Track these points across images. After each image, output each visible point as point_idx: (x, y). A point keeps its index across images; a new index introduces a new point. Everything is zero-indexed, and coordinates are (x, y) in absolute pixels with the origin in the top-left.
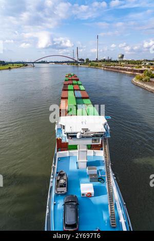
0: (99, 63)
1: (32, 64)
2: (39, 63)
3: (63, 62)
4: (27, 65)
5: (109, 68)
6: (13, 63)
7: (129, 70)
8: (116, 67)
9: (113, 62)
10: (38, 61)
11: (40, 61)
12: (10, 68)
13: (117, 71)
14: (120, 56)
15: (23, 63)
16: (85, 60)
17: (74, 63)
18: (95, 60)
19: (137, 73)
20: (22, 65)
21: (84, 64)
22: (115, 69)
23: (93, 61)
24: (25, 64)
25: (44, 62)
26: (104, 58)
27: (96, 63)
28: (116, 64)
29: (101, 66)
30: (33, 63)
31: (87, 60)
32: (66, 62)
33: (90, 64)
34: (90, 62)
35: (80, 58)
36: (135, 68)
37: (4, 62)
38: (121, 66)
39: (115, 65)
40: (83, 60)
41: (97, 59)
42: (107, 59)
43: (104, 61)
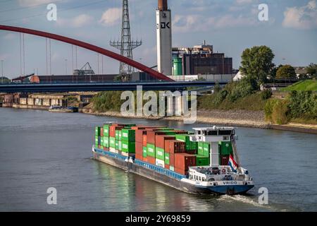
3: (21, 88)
21: (228, 100)
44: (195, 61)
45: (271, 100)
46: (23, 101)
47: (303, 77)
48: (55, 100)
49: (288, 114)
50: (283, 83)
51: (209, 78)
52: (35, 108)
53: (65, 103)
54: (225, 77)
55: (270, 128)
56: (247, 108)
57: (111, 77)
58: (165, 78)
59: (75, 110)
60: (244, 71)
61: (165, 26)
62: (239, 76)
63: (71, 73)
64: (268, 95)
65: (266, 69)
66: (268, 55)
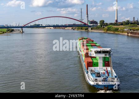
0: (120, 27)
1: (20, 29)
2: (31, 27)
3: (65, 26)
4: (13, 30)
5: (136, 33)
10: (29, 25)
11: (32, 24)
15: (8, 27)
16: (99, 22)
17: (83, 27)
18: (114, 22)
20: (5, 30)
21: (98, 28)
23: (111, 24)
24: (10, 30)
25: (38, 26)
26: (128, 19)
27: (116, 27)
29: (123, 31)
30: (22, 27)
31: (102, 22)
32: (70, 26)
33: (106, 28)
34: (107, 24)
35: (91, 20)
40: (96, 23)
41: (117, 21)
43: (128, 23)
44: (92, 22)
45: (104, 28)
46: (66, 28)
47: (109, 25)
48: (71, 28)
49: (107, 30)
50: (106, 26)
51: (94, 25)
52: (68, 29)
53: (72, 29)
54: (97, 25)
55: (104, 32)
56: (101, 29)
57: (79, 25)
58: (88, 25)
59: (74, 30)
60: (100, 24)
61: (87, 17)
62: (99, 25)
63: (72, 24)
64: (104, 27)
65: (103, 23)
66: (104, 21)
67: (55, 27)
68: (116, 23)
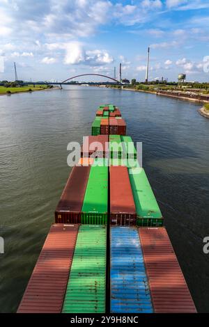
0: (150, 86)
2: (68, 84)
4: (52, 87)
5: (165, 93)
6: (34, 84)
7: (193, 97)
8: (174, 91)
9: (169, 84)
10: (67, 82)
11: (69, 81)
12: (30, 90)
13: (176, 97)
14: (180, 76)
15: (47, 84)
16: (130, 81)
17: (116, 85)
18: (144, 81)
19: (205, 101)
20: (45, 86)
21: (129, 87)
22: (173, 94)
23: (142, 83)
24: (49, 86)
25: (74, 83)
27: (146, 86)
28: (174, 87)
29: (153, 90)
30: (60, 84)
31: (134, 81)
32: (103, 84)
33: (137, 86)
34: (138, 83)
35: (123, 79)
36: (202, 94)
37: (22, 82)
38: (182, 90)
39: (173, 89)
40: (128, 81)
41: (147, 80)
42: (160, 80)
43: (157, 82)
44: (124, 81)
46: (100, 86)
47: (140, 84)
48: (105, 86)
49: (139, 89)
51: (127, 83)
52: (102, 87)
54: (129, 83)
55: (136, 91)
56: (132, 88)
57: (113, 83)
58: (121, 83)
59: (108, 87)
60: (132, 82)
63: (106, 82)
64: (135, 86)
67: (91, 84)
68: (146, 83)
